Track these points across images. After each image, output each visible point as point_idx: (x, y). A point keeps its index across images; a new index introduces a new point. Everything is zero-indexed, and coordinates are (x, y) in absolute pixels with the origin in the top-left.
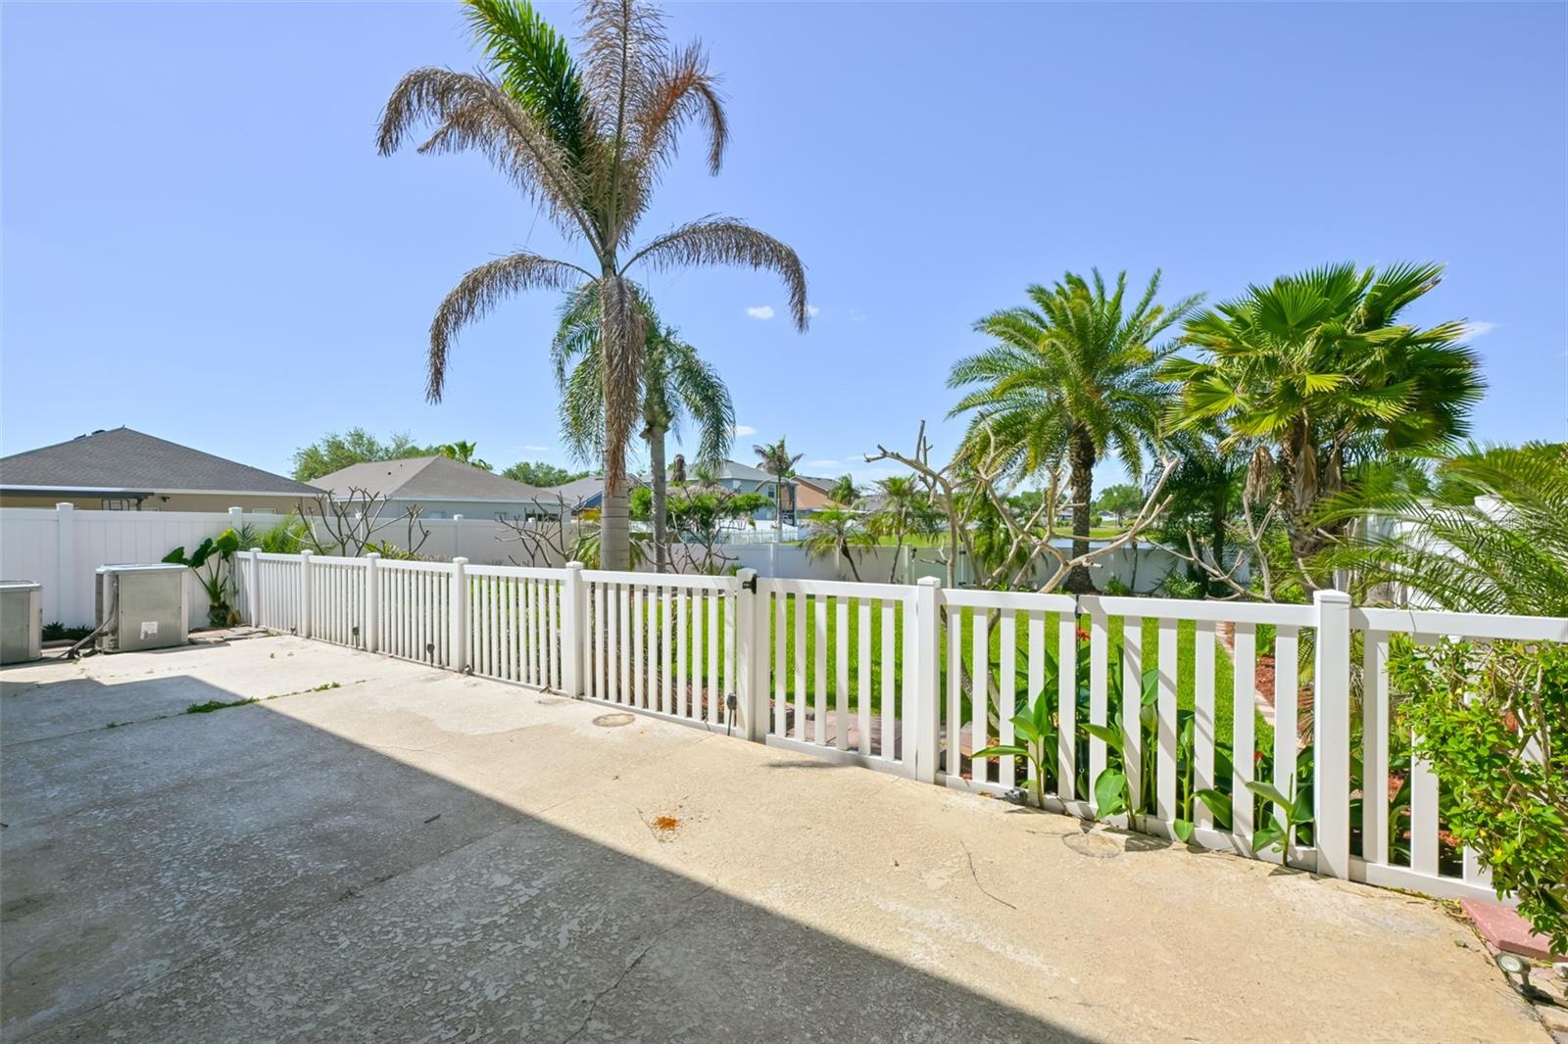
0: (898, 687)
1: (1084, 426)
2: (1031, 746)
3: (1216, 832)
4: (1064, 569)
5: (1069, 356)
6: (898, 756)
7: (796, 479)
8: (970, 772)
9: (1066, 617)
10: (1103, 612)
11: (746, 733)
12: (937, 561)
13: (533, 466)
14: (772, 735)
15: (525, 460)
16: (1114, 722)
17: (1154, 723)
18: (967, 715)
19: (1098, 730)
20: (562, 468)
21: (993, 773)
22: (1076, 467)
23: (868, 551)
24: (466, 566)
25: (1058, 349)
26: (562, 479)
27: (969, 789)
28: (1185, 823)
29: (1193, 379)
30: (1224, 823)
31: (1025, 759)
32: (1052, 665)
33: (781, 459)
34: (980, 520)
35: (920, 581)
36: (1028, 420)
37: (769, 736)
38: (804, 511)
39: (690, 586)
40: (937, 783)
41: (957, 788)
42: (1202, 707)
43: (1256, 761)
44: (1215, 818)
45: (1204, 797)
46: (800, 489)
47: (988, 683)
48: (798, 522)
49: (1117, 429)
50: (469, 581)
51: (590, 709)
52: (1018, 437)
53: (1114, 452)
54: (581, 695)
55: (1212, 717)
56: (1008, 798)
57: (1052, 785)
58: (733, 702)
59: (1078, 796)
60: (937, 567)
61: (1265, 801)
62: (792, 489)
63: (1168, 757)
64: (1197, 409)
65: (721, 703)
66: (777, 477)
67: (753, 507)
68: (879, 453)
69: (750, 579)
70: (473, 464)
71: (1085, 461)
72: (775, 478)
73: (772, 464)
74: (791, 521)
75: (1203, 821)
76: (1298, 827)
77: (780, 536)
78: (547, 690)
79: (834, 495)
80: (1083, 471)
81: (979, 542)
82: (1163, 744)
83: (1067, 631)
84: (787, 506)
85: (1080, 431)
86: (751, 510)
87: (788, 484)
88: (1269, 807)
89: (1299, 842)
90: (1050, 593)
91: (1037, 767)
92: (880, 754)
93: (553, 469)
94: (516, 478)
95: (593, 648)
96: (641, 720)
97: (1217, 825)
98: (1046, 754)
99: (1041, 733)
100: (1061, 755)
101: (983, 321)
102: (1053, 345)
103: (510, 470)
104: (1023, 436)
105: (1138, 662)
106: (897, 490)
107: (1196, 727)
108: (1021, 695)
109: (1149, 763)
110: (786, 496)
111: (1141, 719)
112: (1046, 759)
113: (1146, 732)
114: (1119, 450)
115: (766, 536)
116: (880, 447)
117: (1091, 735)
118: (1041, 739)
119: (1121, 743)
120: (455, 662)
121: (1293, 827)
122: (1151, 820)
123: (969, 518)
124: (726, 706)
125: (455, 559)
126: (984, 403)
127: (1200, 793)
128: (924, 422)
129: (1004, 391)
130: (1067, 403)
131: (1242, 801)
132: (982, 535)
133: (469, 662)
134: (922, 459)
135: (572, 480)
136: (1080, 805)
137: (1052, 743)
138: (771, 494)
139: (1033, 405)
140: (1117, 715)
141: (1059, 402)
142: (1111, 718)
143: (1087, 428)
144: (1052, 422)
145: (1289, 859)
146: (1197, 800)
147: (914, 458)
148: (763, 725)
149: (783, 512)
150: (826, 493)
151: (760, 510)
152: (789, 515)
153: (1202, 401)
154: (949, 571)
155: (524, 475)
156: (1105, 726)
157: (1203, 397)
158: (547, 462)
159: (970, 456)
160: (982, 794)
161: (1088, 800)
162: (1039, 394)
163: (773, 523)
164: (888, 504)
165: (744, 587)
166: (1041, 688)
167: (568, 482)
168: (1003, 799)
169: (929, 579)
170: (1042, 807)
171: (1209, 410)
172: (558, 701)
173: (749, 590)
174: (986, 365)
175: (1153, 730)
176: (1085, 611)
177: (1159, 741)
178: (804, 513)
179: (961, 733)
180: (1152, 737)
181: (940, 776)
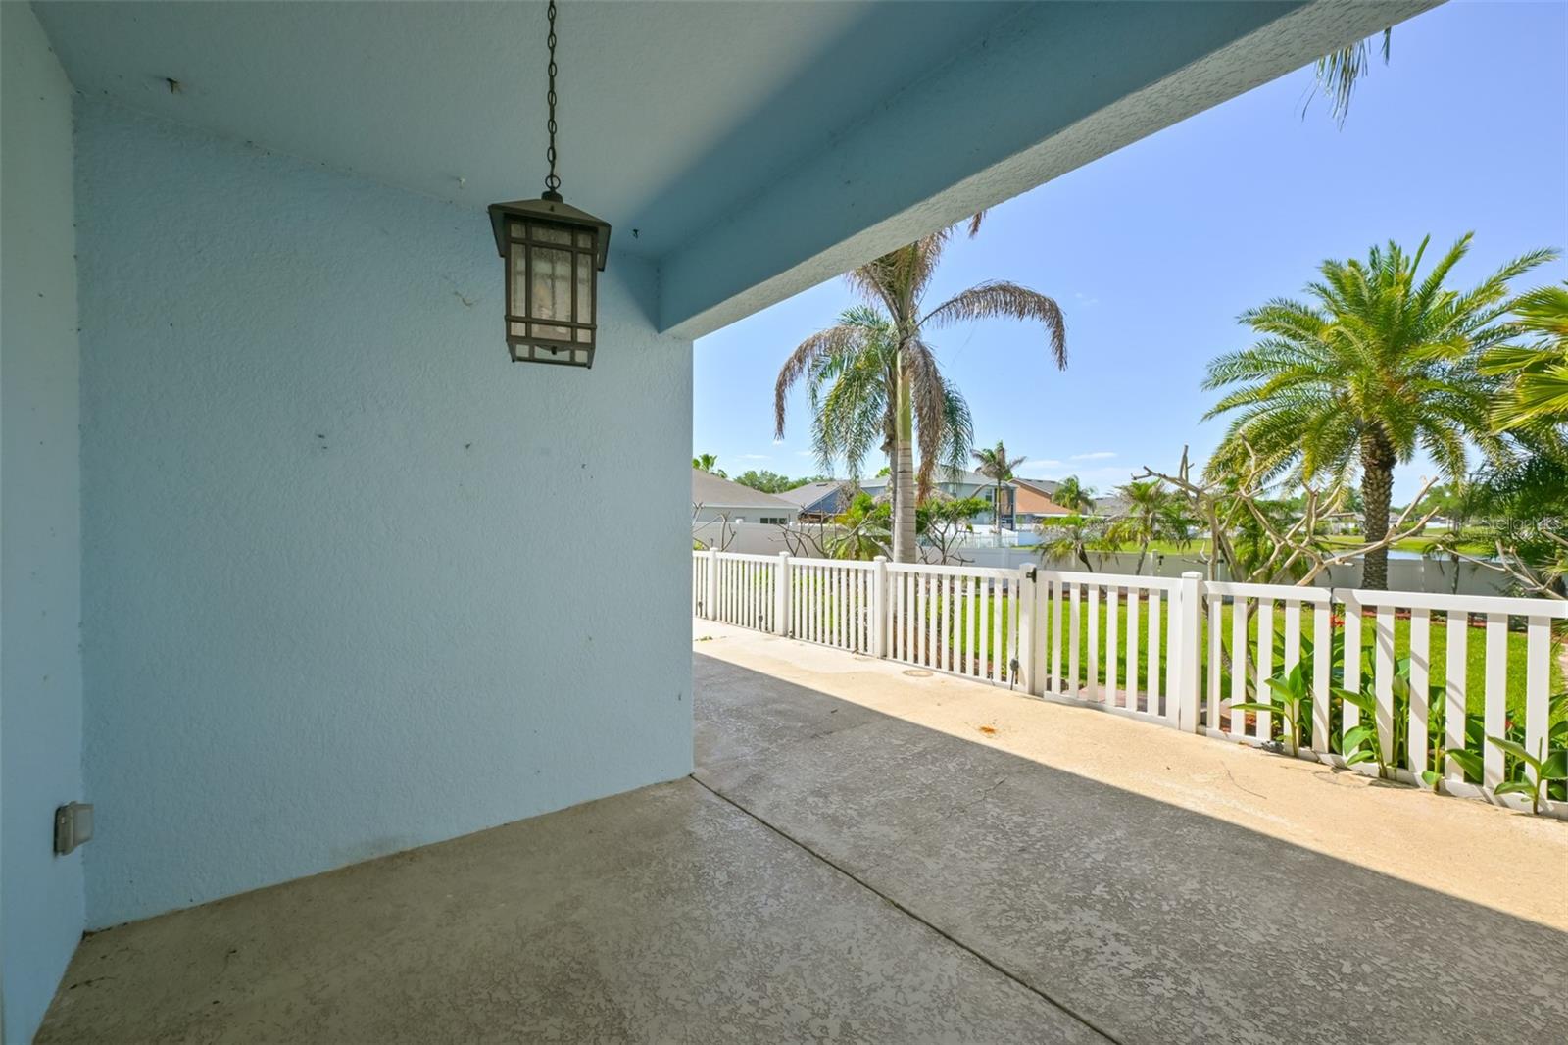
0: (1163, 672)
1: (1378, 425)
2: (1287, 709)
3: (1466, 784)
4: (1318, 567)
5: (1361, 346)
6: (1162, 711)
7: (1015, 482)
8: (1229, 727)
9: (1322, 606)
10: (1357, 602)
11: (1027, 689)
12: (1198, 561)
13: (758, 474)
14: (1048, 692)
15: (752, 469)
16: (1366, 690)
17: (1404, 692)
18: (1226, 692)
19: (1351, 696)
20: (784, 476)
21: (1251, 730)
22: (1369, 467)
23: (1107, 557)
24: (789, 558)
25: (1346, 338)
26: (784, 486)
27: (1228, 739)
28: (1435, 775)
29: (1527, 370)
30: (1475, 777)
31: (1280, 718)
32: (1307, 645)
33: (1000, 463)
34: (1242, 526)
35: (1184, 575)
36: (1304, 419)
37: (1046, 693)
38: (1024, 516)
39: (978, 576)
40: (1197, 733)
41: (1215, 737)
42: (1454, 682)
43: (1507, 729)
44: (1466, 773)
45: (1455, 755)
46: (1019, 492)
47: (1247, 665)
48: (1017, 527)
49: (1428, 424)
50: (791, 570)
51: (894, 668)
52: (1290, 437)
53: (1422, 452)
54: (884, 656)
55: (1463, 690)
56: (1264, 747)
57: (1307, 741)
58: (1015, 665)
59: (1331, 750)
60: (1200, 564)
61: (1517, 762)
62: (1011, 492)
63: (1419, 721)
64: (1534, 404)
65: (1004, 664)
66: (996, 480)
67: (972, 511)
68: (1145, 472)
69: (1031, 571)
70: (713, 473)
71: (1382, 463)
72: (994, 482)
73: (991, 468)
74: (1009, 526)
75: (1454, 775)
76: (1551, 784)
77: (1000, 540)
78: (856, 651)
79: (1058, 498)
80: (1379, 472)
81: (1239, 550)
82: (1414, 710)
83: (1322, 618)
84: (1005, 510)
85: (1374, 429)
86: (970, 514)
87: (1008, 488)
88: (1521, 767)
89: (1551, 796)
90: (1306, 586)
91: (1292, 724)
92: (1146, 711)
93: (775, 476)
94: (744, 484)
95: (895, 622)
96: (937, 676)
97: (1468, 779)
98: (1300, 712)
99: (1296, 696)
100: (1315, 716)
101: (1250, 313)
102: (1339, 334)
103: (739, 478)
104: (1297, 437)
105: (1391, 644)
106: (1141, 495)
107: (1447, 698)
108: (1278, 670)
109: (1400, 728)
110: (1005, 500)
111: (1393, 690)
112: (1301, 719)
113: (1398, 701)
114: (1429, 449)
115: (985, 541)
116: (1145, 468)
117: (1345, 701)
118: (1297, 702)
119: (1373, 708)
120: (779, 627)
121: (1544, 783)
122: (1401, 772)
123: (1231, 526)
124: (1009, 666)
125: (781, 553)
126: (1247, 403)
127: (1450, 751)
128: (1187, 447)
129: (1273, 390)
130: (1354, 399)
131: (1494, 760)
132: (1245, 542)
133: (790, 629)
134: (1184, 477)
135: (794, 487)
136: (1332, 757)
137: (1307, 706)
138: (988, 498)
139: (1313, 403)
140: (1370, 686)
141: (1346, 397)
142: (1364, 689)
143: (1383, 426)
144: (1335, 422)
145: (1540, 809)
146: (1448, 757)
147: (1177, 476)
148: (1041, 684)
149: (1001, 516)
150: (1049, 497)
151: (979, 515)
152: (1009, 520)
153: (1539, 396)
154: (1210, 569)
155: (751, 482)
156: (1358, 692)
157: (1540, 391)
158: (771, 470)
159: (1231, 459)
160: (1241, 743)
161: (1341, 754)
162: (1322, 389)
163: (991, 527)
164: (1133, 510)
165: (1027, 577)
166: (1297, 661)
167: (789, 489)
168: (1260, 748)
169: (1193, 574)
170: (1296, 756)
171: (1549, 406)
172: (868, 659)
173: (1030, 580)
174: (1253, 363)
175: (1405, 699)
176: (1339, 601)
177: (1410, 709)
178: (1023, 518)
179: (1220, 705)
180: (1405, 704)
181: (1201, 728)
